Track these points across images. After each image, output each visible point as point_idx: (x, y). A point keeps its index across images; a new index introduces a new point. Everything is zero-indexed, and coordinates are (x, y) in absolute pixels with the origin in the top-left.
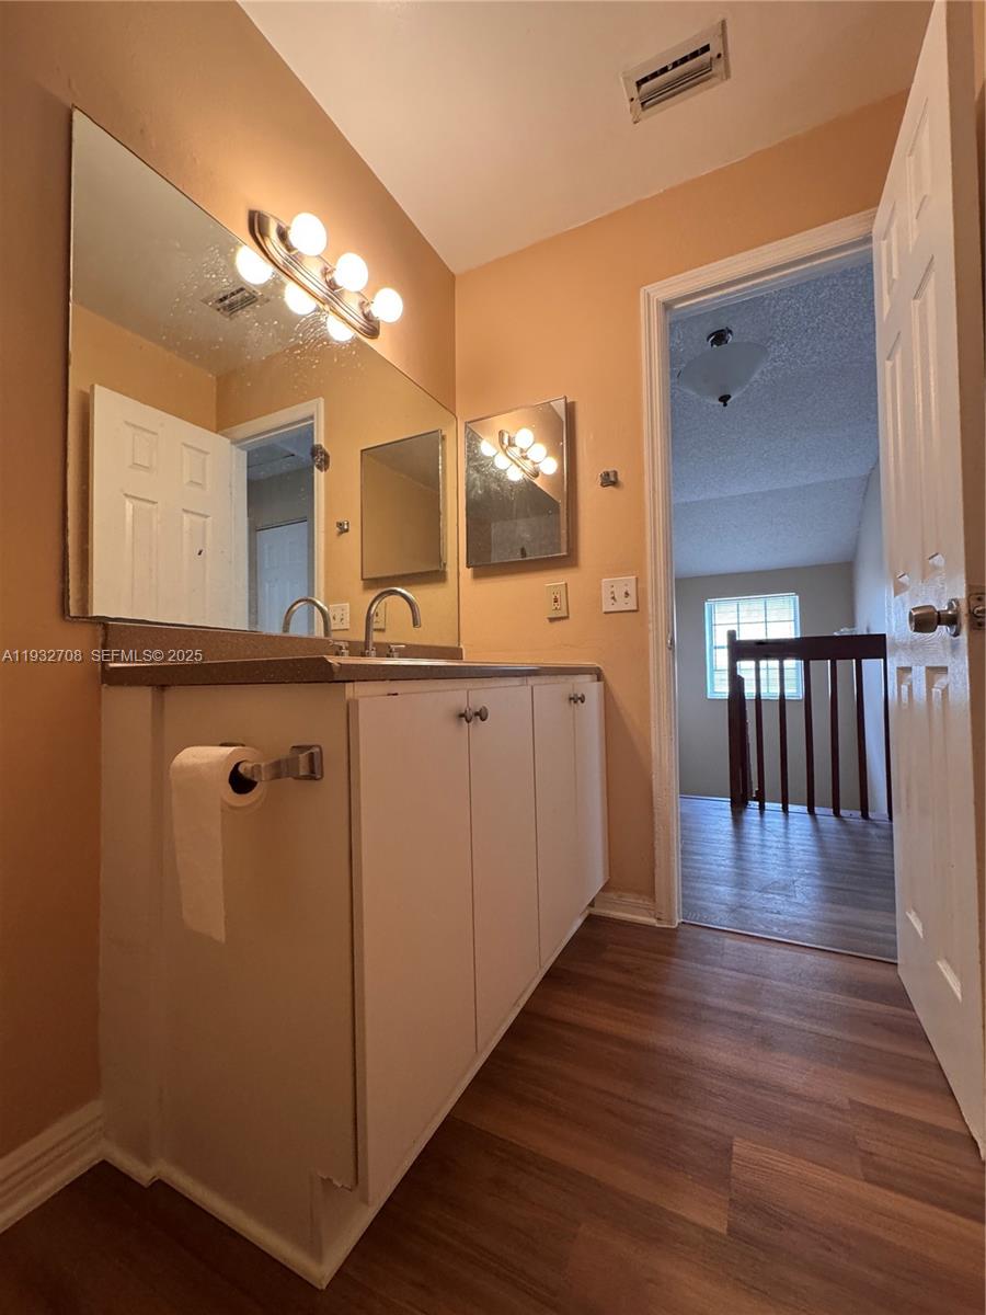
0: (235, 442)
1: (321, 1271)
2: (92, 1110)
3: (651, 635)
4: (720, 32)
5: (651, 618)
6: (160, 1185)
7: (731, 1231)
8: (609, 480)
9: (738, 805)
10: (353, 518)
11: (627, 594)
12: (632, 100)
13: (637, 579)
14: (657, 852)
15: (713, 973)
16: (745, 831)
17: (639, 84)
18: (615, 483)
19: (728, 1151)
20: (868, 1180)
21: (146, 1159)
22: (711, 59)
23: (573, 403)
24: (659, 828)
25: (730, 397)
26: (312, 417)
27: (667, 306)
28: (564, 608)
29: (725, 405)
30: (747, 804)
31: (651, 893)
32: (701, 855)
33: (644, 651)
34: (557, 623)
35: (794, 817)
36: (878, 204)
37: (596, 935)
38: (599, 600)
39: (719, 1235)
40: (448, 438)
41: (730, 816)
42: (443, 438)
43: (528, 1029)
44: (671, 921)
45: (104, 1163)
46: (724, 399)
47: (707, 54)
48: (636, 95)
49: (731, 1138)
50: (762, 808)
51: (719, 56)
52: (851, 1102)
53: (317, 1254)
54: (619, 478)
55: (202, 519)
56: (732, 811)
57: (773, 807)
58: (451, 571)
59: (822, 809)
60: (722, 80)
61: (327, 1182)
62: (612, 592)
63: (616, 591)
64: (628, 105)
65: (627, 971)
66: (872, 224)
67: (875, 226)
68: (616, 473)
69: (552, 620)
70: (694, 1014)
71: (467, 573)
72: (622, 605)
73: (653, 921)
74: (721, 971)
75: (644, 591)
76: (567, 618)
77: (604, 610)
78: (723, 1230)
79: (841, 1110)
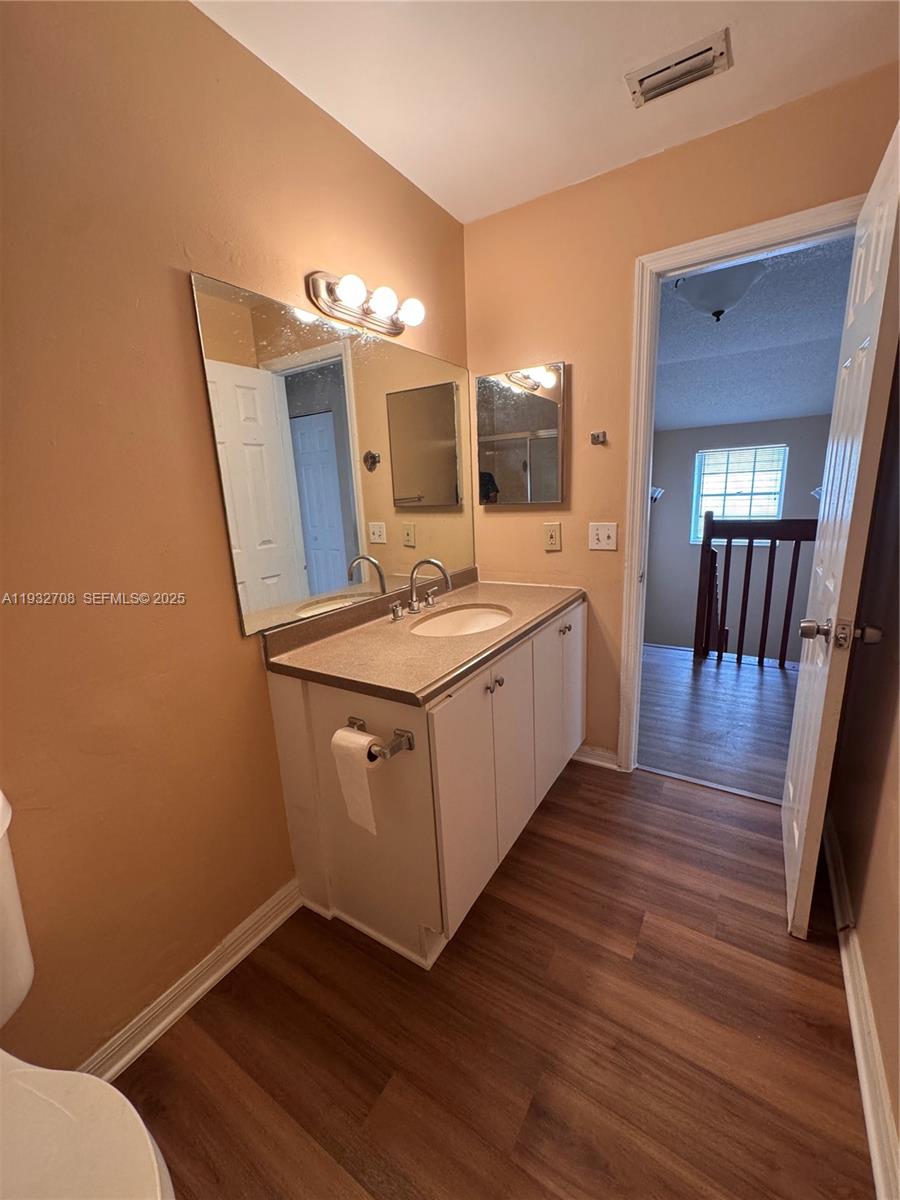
0: (274, 372)
1: (427, 963)
2: (294, 883)
3: (626, 571)
4: (723, 36)
5: (626, 558)
6: (335, 919)
7: (635, 957)
8: (599, 440)
9: (701, 655)
10: (382, 450)
11: (609, 537)
12: (634, 93)
13: (618, 526)
14: (621, 725)
15: (652, 808)
16: (701, 683)
17: (641, 81)
18: (604, 443)
19: (641, 920)
20: (717, 937)
21: (327, 907)
22: (714, 57)
23: (570, 366)
24: (623, 708)
25: (722, 312)
26: (340, 355)
27: (659, 275)
28: (558, 542)
29: (718, 320)
30: (707, 654)
31: (615, 749)
32: (660, 706)
33: (619, 582)
34: (551, 554)
35: (746, 668)
36: (868, 191)
37: (575, 774)
38: (586, 538)
39: (629, 959)
40: (461, 388)
41: (691, 667)
42: (457, 386)
43: (528, 841)
44: (628, 768)
45: (304, 907)
46: (718, 314)
47: (711, 53)
48: (638, 88)
49: (644, 911)
50: (720, 658)
51: (722, 54)
52: (721, 896)
53: (424, 956)
54: (608, 438)
55: (258, 448)
56: (694, 661)
57: (730, 657)
58: (466, 502)
59: (771, 660)
60: (725, 70)
61: (427, 929)
62: (597, 535)
63: (601, 532)
64: (631, 97)
65: (592, 804)
66: (860, 210)
67: (862, 212)
68: (604, 433)
69: (548, 551)
70: (634, 838)
71: (479, 509)
72: (604, 545)
73: (615, 767)
74: (657, 806)
75: (624, 534)
76: (560, 551)
77: (590, 547)
78: (631, 957)
79: (713, 900)
